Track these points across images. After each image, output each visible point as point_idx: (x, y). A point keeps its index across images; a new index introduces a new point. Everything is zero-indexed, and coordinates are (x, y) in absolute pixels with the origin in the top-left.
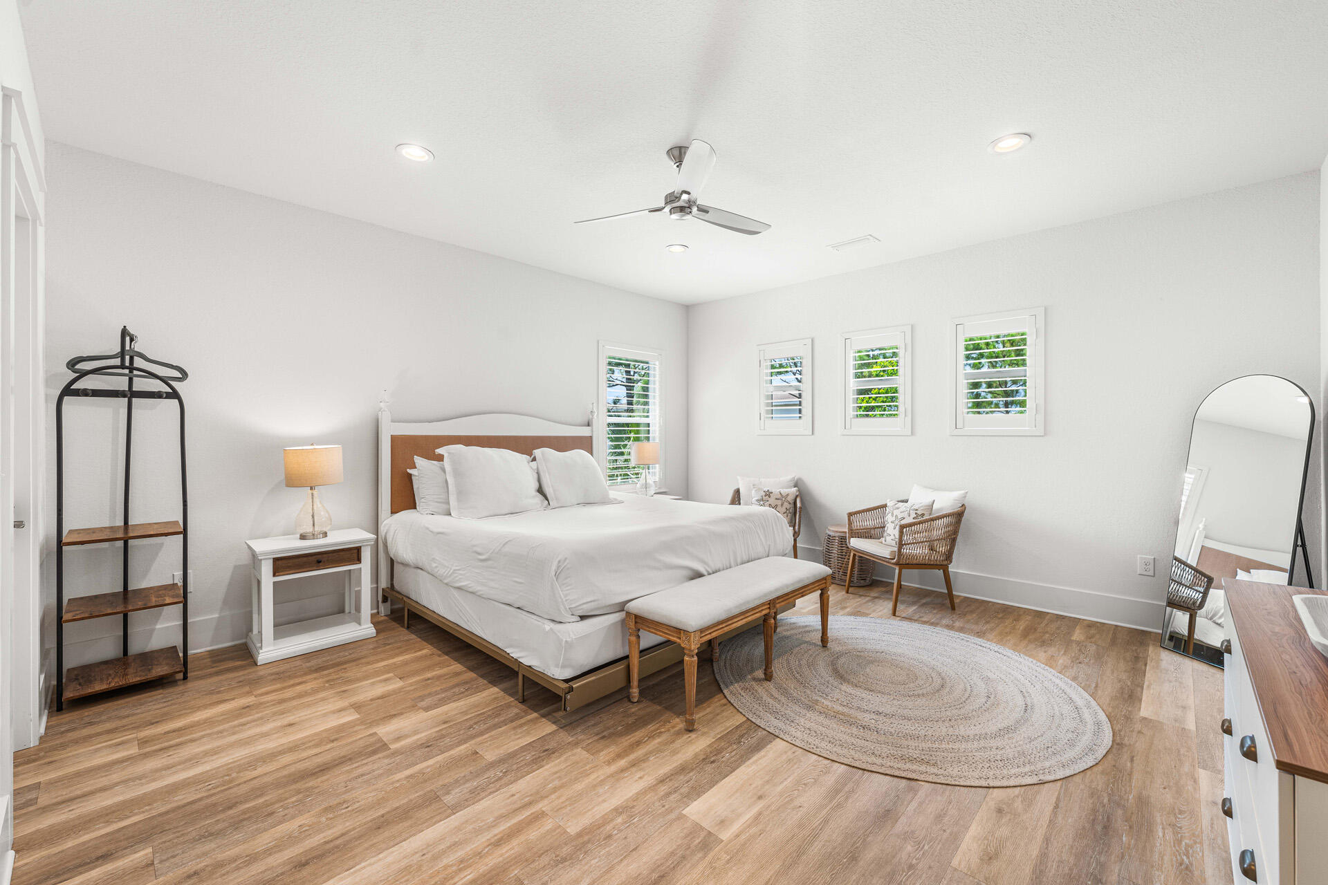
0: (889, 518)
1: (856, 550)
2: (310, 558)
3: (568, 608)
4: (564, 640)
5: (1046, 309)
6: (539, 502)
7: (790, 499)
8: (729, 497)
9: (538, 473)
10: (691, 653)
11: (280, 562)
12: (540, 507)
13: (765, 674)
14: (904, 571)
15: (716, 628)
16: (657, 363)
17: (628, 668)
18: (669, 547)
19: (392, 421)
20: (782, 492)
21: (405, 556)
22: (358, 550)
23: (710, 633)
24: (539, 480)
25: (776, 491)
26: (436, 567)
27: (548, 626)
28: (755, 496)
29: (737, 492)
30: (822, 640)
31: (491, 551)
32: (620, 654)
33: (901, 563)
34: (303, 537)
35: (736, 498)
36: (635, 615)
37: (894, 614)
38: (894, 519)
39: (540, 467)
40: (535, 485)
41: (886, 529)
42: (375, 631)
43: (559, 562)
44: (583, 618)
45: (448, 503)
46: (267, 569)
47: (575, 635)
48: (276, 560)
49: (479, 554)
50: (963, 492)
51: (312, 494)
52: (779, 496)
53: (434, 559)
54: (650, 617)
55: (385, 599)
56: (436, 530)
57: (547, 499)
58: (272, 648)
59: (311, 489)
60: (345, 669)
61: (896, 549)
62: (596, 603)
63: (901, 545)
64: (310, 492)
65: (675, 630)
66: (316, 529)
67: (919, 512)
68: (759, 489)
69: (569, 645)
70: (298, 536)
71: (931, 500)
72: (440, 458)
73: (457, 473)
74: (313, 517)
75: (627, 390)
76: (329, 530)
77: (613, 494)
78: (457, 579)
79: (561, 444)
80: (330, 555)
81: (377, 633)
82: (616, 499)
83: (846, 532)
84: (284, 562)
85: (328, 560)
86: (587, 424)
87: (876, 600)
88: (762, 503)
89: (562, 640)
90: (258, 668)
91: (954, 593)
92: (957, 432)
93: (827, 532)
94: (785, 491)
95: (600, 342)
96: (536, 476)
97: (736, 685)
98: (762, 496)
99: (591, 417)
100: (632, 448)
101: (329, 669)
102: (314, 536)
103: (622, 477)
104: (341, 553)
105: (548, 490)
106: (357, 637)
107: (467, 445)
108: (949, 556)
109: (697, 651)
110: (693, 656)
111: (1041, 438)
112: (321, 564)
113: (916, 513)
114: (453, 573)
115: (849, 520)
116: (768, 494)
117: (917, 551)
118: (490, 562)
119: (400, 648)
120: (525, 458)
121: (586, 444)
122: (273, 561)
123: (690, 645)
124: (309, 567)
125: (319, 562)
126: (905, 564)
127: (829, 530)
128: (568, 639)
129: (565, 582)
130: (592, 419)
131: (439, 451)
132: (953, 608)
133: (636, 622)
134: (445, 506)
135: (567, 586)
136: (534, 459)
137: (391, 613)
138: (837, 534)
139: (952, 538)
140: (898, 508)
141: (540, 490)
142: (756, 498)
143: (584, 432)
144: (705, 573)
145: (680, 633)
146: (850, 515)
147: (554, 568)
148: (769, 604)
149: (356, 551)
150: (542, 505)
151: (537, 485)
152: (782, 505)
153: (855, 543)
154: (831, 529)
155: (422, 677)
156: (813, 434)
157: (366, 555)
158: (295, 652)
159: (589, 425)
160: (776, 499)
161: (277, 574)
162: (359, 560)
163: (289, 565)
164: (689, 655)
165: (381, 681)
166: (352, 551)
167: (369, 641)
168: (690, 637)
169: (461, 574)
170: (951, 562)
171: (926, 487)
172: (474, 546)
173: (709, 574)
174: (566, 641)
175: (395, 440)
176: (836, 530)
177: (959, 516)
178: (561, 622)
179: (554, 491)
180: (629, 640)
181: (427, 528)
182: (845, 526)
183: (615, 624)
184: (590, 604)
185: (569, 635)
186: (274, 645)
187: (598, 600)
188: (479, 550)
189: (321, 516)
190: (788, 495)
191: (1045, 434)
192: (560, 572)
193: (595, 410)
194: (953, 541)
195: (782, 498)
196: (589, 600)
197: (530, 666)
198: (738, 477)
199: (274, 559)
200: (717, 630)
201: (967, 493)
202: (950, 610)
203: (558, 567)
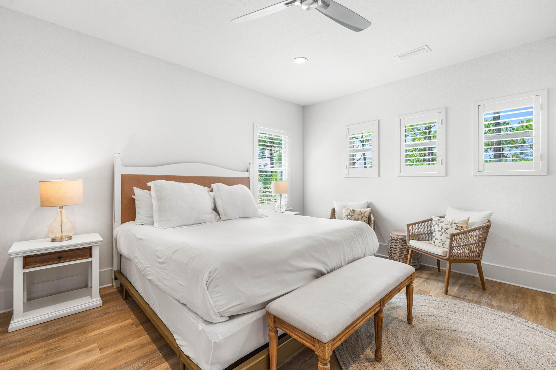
0: (436, 228)
1: (413, 248)
2: (53, 255)
3: (217, 312)
4: (213, 341)
5: (548, 90)
6: (214, 217)
7: (367, 214)
8: (329, 215)
9: (214, 199)
10: (325, 362)
11: (29, 259)
12: (215, 220)
13: (375, 356)
14: (452, 264)
15: (344, 333)
16: (287, 137)
17: (268, 358)
18: (300, 254)
19: (123, 166)
20: (361, 210)
21: (124, 252)
22: (90, 249)
23: (340, 339)
24: (215, 203)
25: (357, 210)
26: (137, 262)
27: (201, 326)
28: (345, 213)
29: (334, 210)
30: (408, 319)
31: (166, 257)
32: (262, 343)
33: (451, 259)
34: (53, 240)
35: (333, 215)
36: (274, 316)
37: (446, 293)
38: (440, 229)
39: (215, 195)
40: (211, 206)
41: (433, 234)
42: (102, 302)
43: (210, 272)
44: (231, 317)
45: (152, 217)
46: (18, 264)
47: (223, 336)
48: (25, 258)
49: (159, 258)
50: (490, 212)
51: (61, 212)
52: (360, 213)
53: (136, 257)
54: (287, 320)
55: (116, 278)
56: (138, 237)
57: (219, 215)
58: (22, 319)
59: (60, 208)
60: (66, 338)
61: (447, 250)
62: (242, 306)
63: (451, 247)
64: (59, 210)
65: (310, 337)
66: (64, 234)
67: (459, 225)
68: (347, 209)
69: (217, 346)
70: (50, 239)
71: (467, 218)
72: (149, 189)
73: (160, 199)
74: (61, 226)
75: (271, 160)
76: (73, 235)
77: (260, 212)
78: (147, 273)
79: (229, 181)
80: (69, 252)
81: (103, 303)
82: (263, 215)
83: (406, 236)
84: (32, 258)
85: (67, 256)
86: (247, 170)
87: (428, 281)
88: (349, 217)
89: (211, 341)
90: (9, 335)
91: (484, 278)
92: (479, 174)
93: (391, 235)
94: (363, 210)
95: (254, 123)
96: (212, 200)
97: (354, 365)
98: (349, 213)
99: (249, 166)
100: (273, 185)
101: (54, 337)
102: (62, 239)
103: (268, 201)
104: (78, 251)
105: (220, 209)
106: (88, 307)
107: (167, 180)
108: (480, 255)
109: (330, 359)
110: (326, 364)
111: (546, 176)
112: (61, 259)
113: (457, 226)
114: (145, 269)
115: (408, 228)
116: (353, 212)
117: (462, 252)
118: (164, 265)
119: (114, 317)
120: (206, 189)
121: (246, 182)
122: (23, 258)
123: (324, 355)
124: (52, 262)
125: (60, 258)
126: (453, 260)
127: (392, 234)
128: (217, 341)
129: (214, 290)
130: (250, 167)
131: (149, 184)
132: (484, 289)
133: (275, 322)
134: (151, 219)
135: (217, 293)
136: (212, 191)
137: (120, 286)
138: (399, 237)
139: (482, 241)
140: (442, 222)
141: (215, 209)
142: (346, 214)
143: (245, 175)
144: (325, 272)
145: (315, 342)
146: (409, 225)
147: (205, 278)
148: (380, 302)
149: (88, 250)
150: (216, 218)
151: (213, 206)
152: (362, 218)
153: (413, 243)
154: (394, 233)
155: (117, 348)
156: (379, 176)
157: (96, 252)
158: (39, 321)
159: (248, 172)
160: (358, 215)
161: (26, 267)
162: (91, 256)
163: (36, 260)
164: (322, 363)
165: (84, 352)
166: (85, 250)
167: (96, 310)
168: (324, 347)
169: (149, 271)
170: (482, 258)
171: (456, 208)
172: (157, 251)
173: (328, 273)
174: (214, 342)
175: (124, 177)
176: (398, 234)
177: (486, 228)
178: (211, 323)
179: (223, 209)
180: (269, 335)
181: (134, 235)
182: (404, 231)
183: (257, 321)
184: (236, 307)
185: (218, 336)
186: (23, 316)
187: (243, 303)
188: (158, 254)
189: (67, 227)
190: (365, 212)
191: (548, 174)
192: (212, 280)
193: (251, 162)
194: (483, 244)
195: (362, 214)
196: (235, 304)
197: (188, 357)
198: (334, 202)
199: (24, 257)
200: (345, 335)
201: (492, 213)
202: (482, 290)
203: (209, 277)
